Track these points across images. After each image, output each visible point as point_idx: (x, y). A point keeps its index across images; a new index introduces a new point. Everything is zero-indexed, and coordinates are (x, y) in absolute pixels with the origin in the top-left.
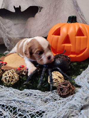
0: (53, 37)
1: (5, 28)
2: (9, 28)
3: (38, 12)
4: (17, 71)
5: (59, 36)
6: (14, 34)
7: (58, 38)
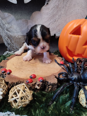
0: (71, 37)
1: (4, 23)
2: (9, 23)
3: (45, 4)
4: (27, 84)
5: (80, 36)
6: (15, 31)
7: (78, 38)
